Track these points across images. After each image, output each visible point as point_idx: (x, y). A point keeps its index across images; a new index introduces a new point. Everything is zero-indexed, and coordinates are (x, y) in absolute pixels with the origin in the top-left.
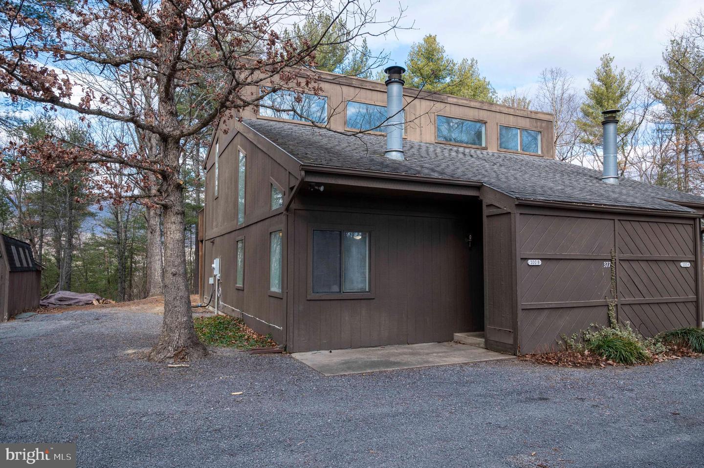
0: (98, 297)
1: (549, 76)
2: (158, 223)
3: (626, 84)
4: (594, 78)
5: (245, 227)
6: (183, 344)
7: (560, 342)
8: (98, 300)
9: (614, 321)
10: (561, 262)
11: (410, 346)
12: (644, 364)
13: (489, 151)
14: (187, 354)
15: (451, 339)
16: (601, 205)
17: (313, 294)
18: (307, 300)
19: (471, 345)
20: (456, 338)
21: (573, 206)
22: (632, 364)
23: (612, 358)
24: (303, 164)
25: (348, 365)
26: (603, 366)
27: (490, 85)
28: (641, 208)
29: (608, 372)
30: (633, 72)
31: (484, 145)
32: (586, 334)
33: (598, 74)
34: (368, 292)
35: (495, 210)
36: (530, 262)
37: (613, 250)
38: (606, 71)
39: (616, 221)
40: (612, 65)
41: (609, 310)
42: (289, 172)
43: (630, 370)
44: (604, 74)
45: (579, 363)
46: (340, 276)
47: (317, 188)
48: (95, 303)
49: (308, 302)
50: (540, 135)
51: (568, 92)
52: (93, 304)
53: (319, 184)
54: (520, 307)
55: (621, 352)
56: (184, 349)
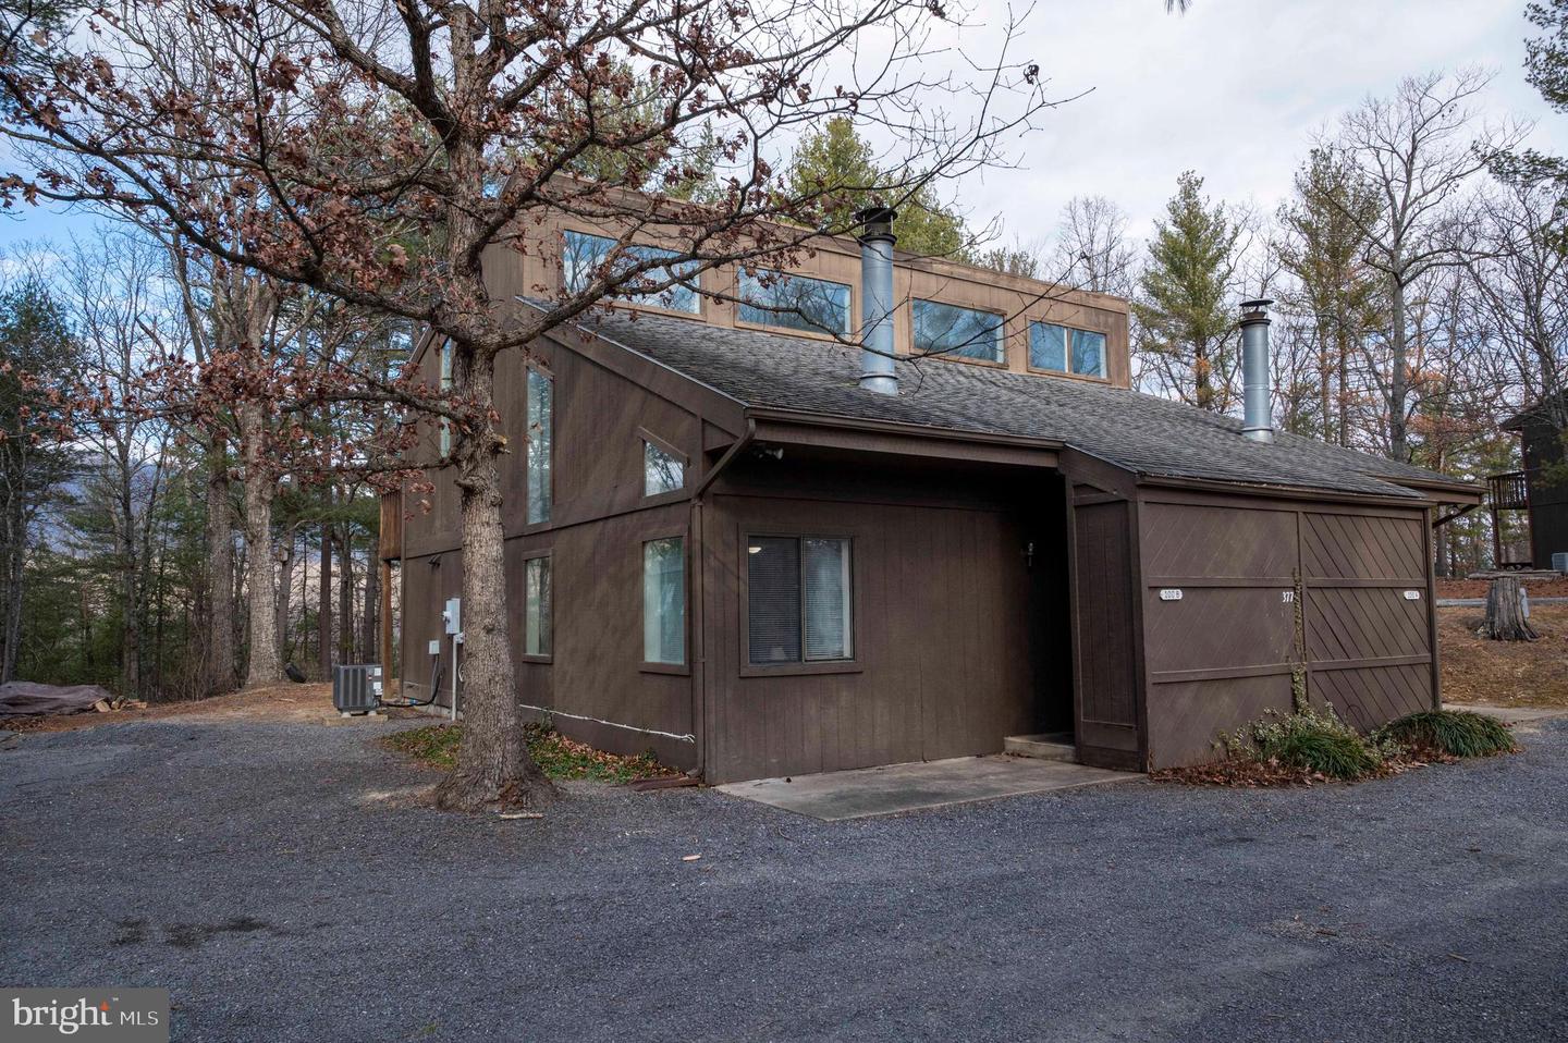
0: (106, 694)
1: (1081, 212)
2: (267, 521)
3: (1228, 235)
4: (1166, 218)
5: (552, 530)
6: (512, 774)
7: (1219, 745)
8: (108, 701)
9: (1302, 701)
10: (1214, 592)
11: (929, 764)
12: (1375, 777)
13: (1012, 371)
14: (524, 793)
15: (998, 749)
16: (1278, 484)
17: (751, 665)
18: (740, 678)
19: (1045, 757)
20: (1009, 748)
21: (1232, 488)
22: (1355, 778)
23: (1320, 770)
24: (747, 405)
25: (852, 801)
26: (1309, 783)
27: (963, 228)
28: (1339, 490)
29: (1320, 790)
30: (1238, 210)
31: (1000, 359)
32: (1258, 729)
33: (1173, 211)
34: (847, 659)
35: (1094, 495)
36: (1165, 594)
37: (1297, 570)
38: (1188, 206)
39: (1301, 515)
40: (1201, 194)
41: (1294, 681)
42: (703, 420)
43: (1358, 789)
44: (1186, 211)
45: (1266, 780)
46: (796, 629)
47: (769, 452)
48: (102, 707)
49: (742, 682)
50: (1104, 340)
51: (1119, 247)
52: (97, 711)
53: (776, 446)
54: (1149, 680)
55: (1334, 758)
56: (516, 782)
